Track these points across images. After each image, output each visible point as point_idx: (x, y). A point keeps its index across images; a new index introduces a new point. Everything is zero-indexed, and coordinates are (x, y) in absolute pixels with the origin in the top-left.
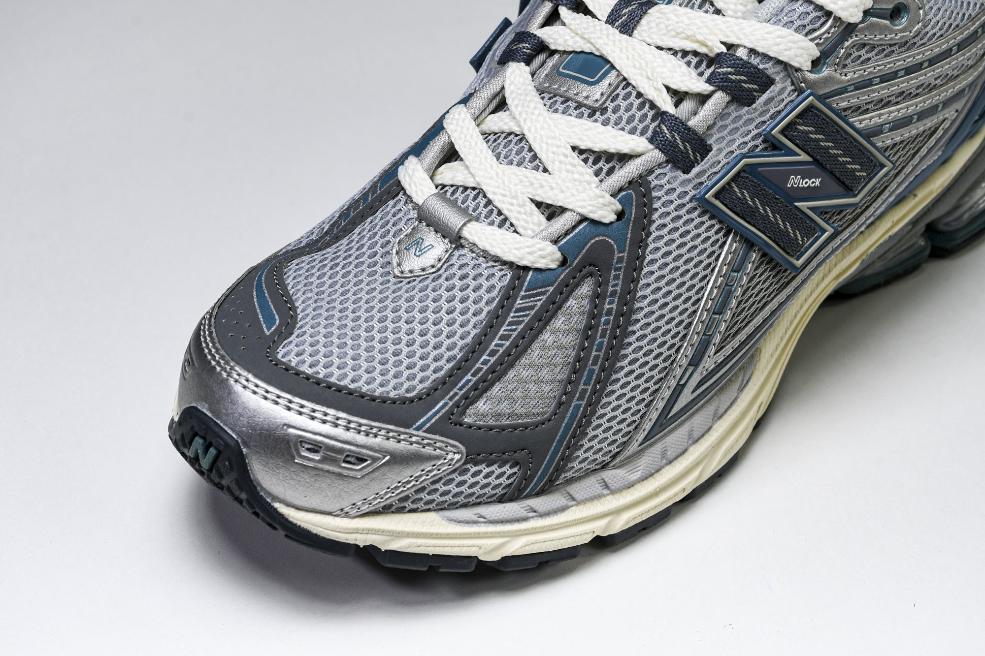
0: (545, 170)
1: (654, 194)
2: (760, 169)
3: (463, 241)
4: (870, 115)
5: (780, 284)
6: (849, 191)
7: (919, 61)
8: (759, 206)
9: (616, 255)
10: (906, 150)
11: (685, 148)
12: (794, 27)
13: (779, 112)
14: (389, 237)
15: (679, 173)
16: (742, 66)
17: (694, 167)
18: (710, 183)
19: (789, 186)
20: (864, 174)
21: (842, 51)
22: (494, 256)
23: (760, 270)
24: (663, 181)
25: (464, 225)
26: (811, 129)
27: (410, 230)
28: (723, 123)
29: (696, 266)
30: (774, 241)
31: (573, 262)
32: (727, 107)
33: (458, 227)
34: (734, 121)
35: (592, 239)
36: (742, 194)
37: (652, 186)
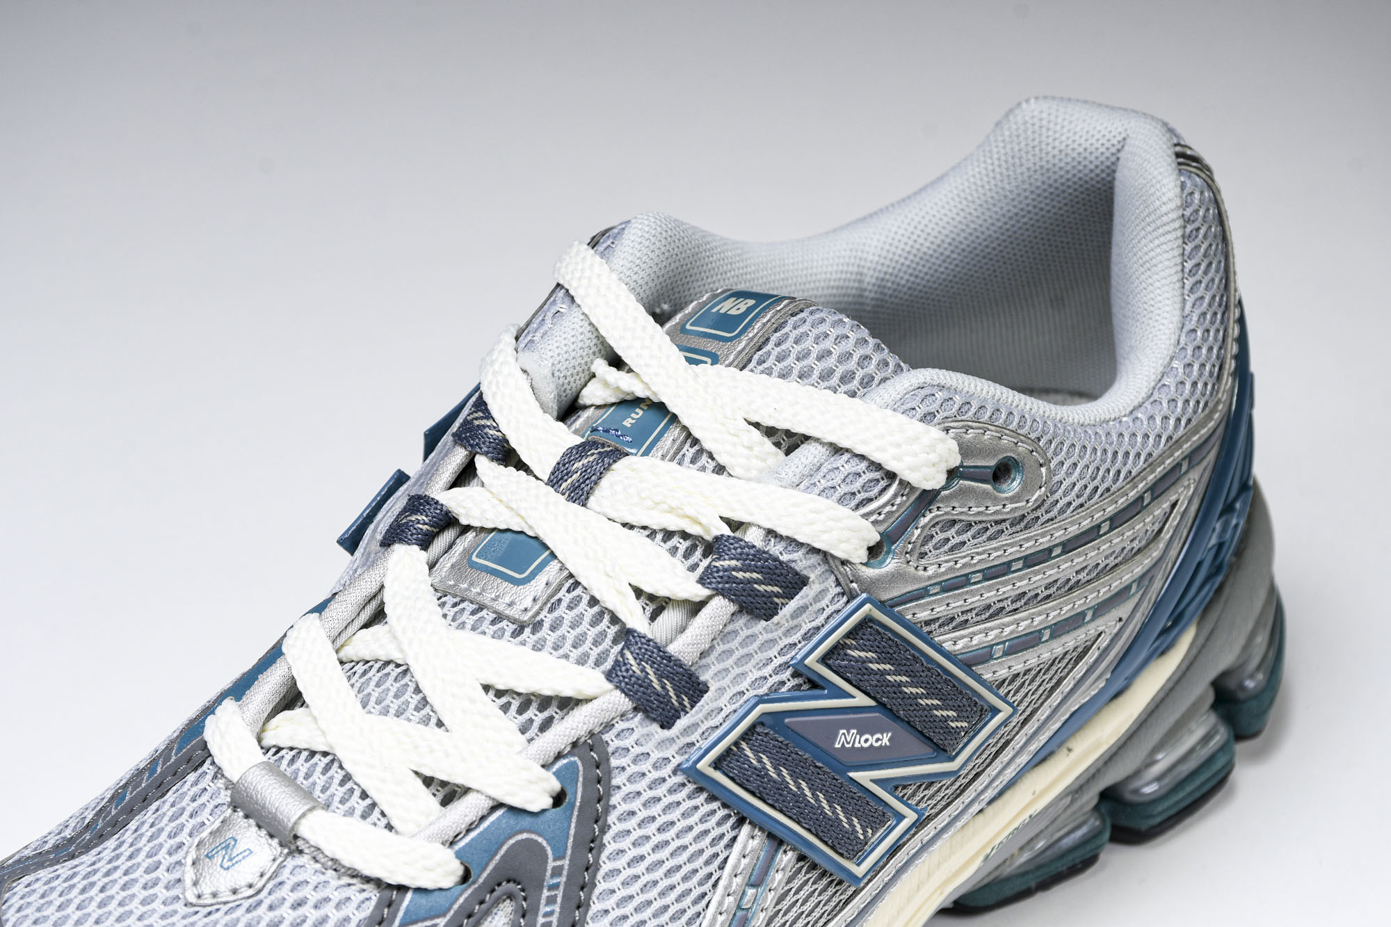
0: (440, 724)
1: (614, 762)
2: (787, 720)
3: (300, 843)
4: (971, 630)
5: (833, 904)
6: (942, 751)
7: (1046, 546)
8: (788, 779)
9: (551, 864)
10: (1036, 683)
11: (663, 687)
12: (837, 495)
13: (818, 628)
14: (183, 837)
15: (655, 727)
16: (755, 559)
17: (679, 717)
18: (705, 744)
19: (837, 746)
20: (965, 724)
21: (917, 532)
22: (349, 869)
23: (796, 883)
24: (628, 742)
25: (303, 815)
26: (870, 655)
27: (217, 824)
28: (726, 647)
29: (685, 878)
30: (817, 836)
31: (479, 876)
32: (731, 621)
33: (293, 820)
34: (743, 644)
35: (510, 837)
36: (760, 761)
37: (610, 750)
